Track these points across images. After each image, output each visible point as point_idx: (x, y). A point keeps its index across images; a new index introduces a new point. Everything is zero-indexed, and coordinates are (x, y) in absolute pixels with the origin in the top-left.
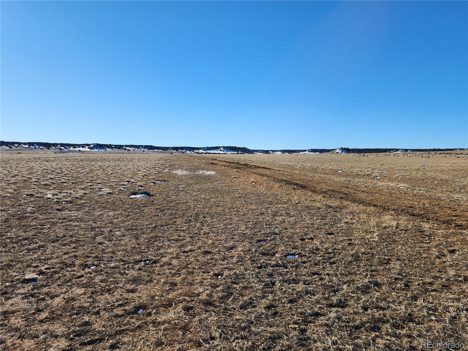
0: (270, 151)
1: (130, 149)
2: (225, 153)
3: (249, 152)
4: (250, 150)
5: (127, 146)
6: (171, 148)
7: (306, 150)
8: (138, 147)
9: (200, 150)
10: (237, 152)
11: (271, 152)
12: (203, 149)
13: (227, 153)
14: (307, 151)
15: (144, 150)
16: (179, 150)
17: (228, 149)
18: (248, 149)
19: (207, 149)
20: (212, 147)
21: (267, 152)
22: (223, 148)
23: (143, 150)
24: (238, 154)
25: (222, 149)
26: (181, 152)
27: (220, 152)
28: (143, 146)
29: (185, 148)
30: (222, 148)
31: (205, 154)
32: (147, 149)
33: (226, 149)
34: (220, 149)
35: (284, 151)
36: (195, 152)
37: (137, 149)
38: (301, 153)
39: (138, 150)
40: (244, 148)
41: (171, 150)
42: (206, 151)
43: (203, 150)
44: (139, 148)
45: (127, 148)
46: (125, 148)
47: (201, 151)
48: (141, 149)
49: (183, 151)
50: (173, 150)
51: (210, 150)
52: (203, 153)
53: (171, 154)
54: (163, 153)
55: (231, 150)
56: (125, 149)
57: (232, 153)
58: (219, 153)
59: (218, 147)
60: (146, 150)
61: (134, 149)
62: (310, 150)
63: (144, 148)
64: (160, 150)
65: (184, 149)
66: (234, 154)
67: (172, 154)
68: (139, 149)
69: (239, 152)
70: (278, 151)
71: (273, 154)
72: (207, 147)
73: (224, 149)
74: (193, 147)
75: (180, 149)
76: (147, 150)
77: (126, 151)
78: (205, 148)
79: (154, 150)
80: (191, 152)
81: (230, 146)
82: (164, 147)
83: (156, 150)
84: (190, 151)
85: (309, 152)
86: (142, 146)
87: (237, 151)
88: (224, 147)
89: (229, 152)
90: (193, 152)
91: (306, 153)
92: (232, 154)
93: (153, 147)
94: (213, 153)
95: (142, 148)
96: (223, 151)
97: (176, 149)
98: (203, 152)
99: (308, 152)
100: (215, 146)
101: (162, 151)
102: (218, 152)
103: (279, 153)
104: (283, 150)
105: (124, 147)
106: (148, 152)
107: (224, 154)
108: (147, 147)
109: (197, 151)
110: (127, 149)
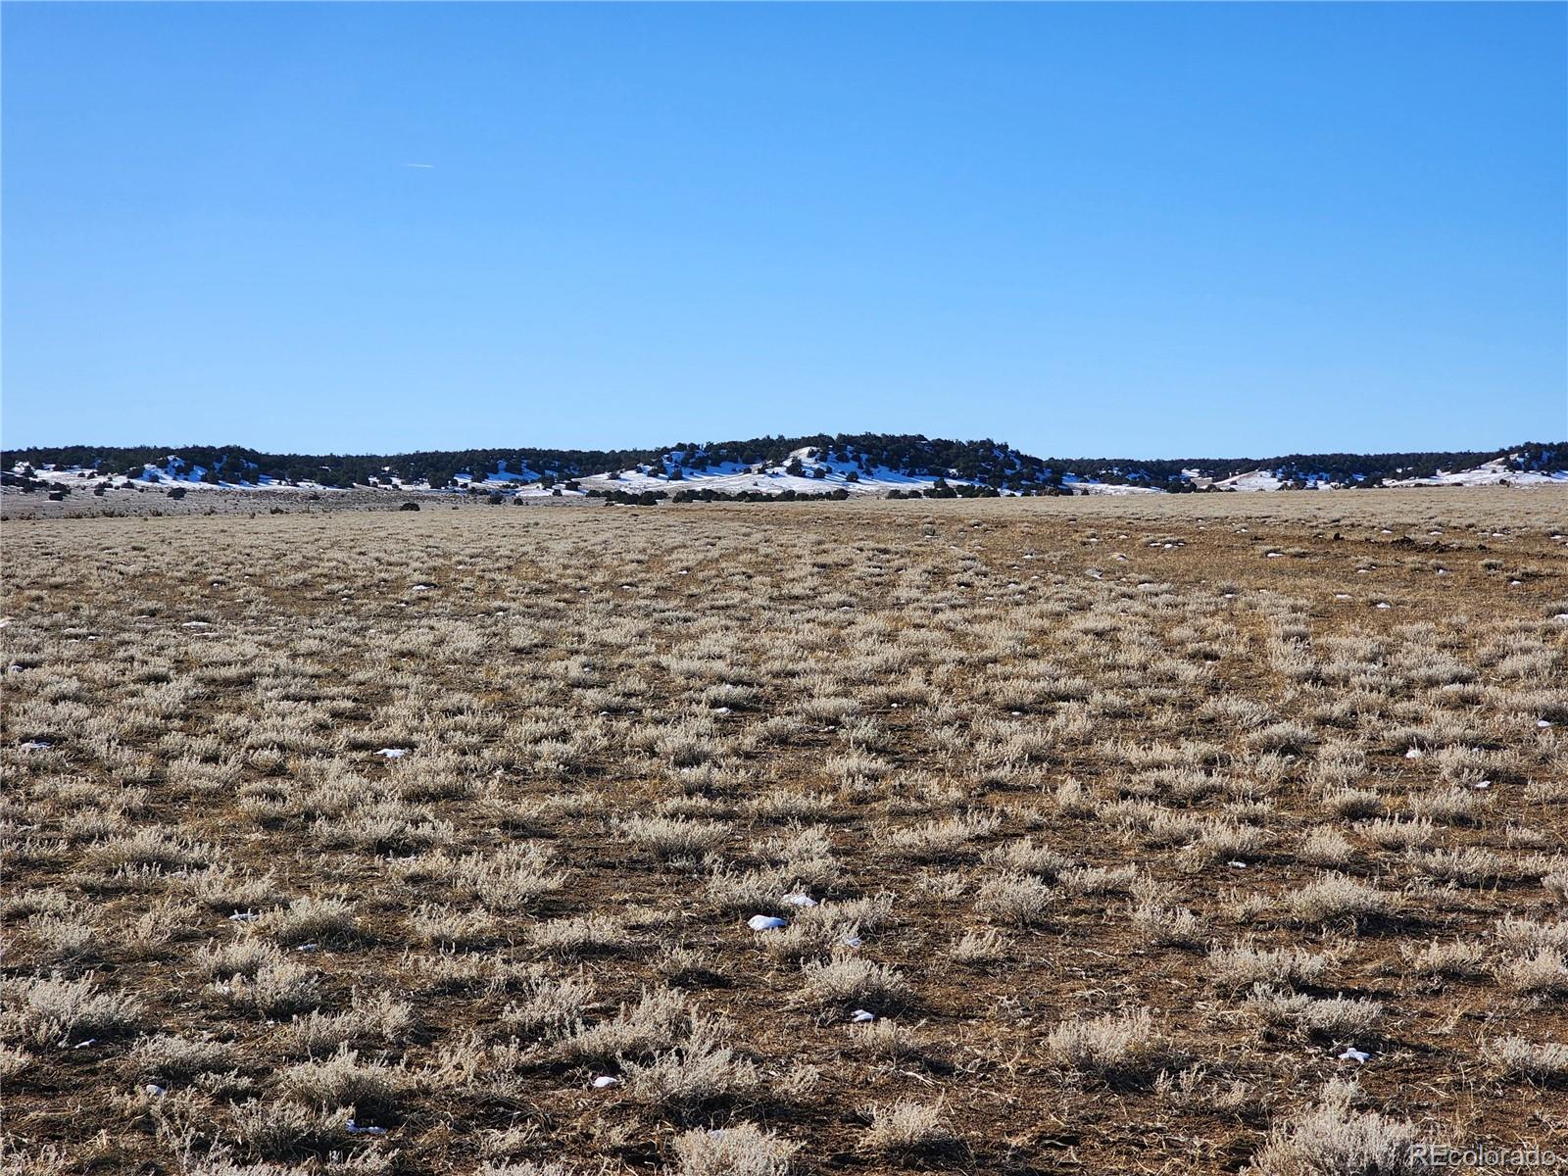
0: (1191, 464)
1: (69, 478)
2: (842, 495)
3: (1031, 478)
4: (1037, 461)
5: (40, 457)
6: (388, 460)
7: (1488, 457)
8: (130, 461)
9: (631, 474)
10: (930, 485)
11: (1193, 474)
12: (655, 461)
13: (853, 487)
14: (1491, 465)
15: (176, 484)
16: (461, 481)
17: (857, 459)
18: (1017, 454)
19: (685, 463)
20: (722, 446)
21: (1164, 475)
22: (811, 454)
23: (170, 482)
24: (940, 496)
25: (809, 463)
26: (473, 491)
27: (798, 485)
28: (167, 451)
29: (502, 464)
30: (806, 450)
31: (677, 500)
32: (204, 479)
33: (842, 459)
34: (788, 463)
35: (1298, 470)
36: (593, 494)
37: (120, 480)
38: (1447, 478)
39: (129, 485)
40: (988, 445)
41: (396, 481)
42: (677, 477)
43: (653, 474)
44: (138, 474)
45: (42, 475)
46: (29, 473)
47: (635, 481)
48: (155, 479)
49: (493, 484)
50: (409, 483)
51: (704, 471)
52: (662, 495)
53: (403, 508)
54: (340, 504)
55: (884, 469)
56: (29, 485)
57: (894, 486)
58: (789, 496)
59: (768, 442)
60: (197, 486)
61: (102, 479)
62: (1512, 450)
63: (182, 472)
64: (305, 486)
65: (495, 470)
66: (915, 494)
67: (416, 508)
68: (139, 483)
69: (951, 483)
70: (1248, 466)
71: (1211, 488)
72: (681, 447)
73: (823, 459)
74: (566, 449)
75: (462, 472)
76: (207, 486)
77: (43, 499)
78: (666, 450)
79: (262, 487)
80: (557, 493)
81: (868, 437)
82: (333, 460)
83: (274, 485)
84: (548, 483)
85: (1513, 467)
86: (159, 456)
87: (932, 473)
88: (822, 445)
89: (865, 486)
90: (573, 487)
91: (1487, 475)
92: (895, 494)
93: (253, 456)
94: (743, 496)
95: (160, 473)
96: (819, 475)
97: (436, 468)
98: (655, 484)
99: (1503, 473)
100: (744, 437)
101: (320, 488)
102: (777, 481)
103: (1267, 481)
104: (1298, 458)
105: (19, 469)
106: (219, 504)
107: (828, 496)
108: (201, 465)
109: (602, 480)
110: (44, 484)
